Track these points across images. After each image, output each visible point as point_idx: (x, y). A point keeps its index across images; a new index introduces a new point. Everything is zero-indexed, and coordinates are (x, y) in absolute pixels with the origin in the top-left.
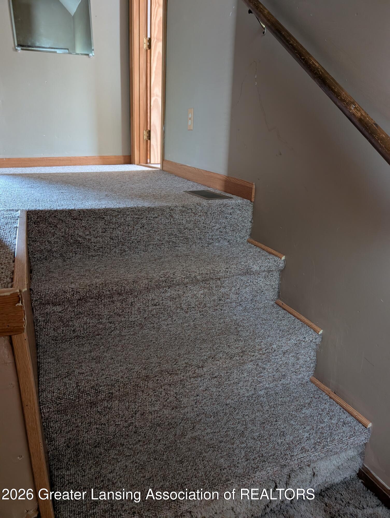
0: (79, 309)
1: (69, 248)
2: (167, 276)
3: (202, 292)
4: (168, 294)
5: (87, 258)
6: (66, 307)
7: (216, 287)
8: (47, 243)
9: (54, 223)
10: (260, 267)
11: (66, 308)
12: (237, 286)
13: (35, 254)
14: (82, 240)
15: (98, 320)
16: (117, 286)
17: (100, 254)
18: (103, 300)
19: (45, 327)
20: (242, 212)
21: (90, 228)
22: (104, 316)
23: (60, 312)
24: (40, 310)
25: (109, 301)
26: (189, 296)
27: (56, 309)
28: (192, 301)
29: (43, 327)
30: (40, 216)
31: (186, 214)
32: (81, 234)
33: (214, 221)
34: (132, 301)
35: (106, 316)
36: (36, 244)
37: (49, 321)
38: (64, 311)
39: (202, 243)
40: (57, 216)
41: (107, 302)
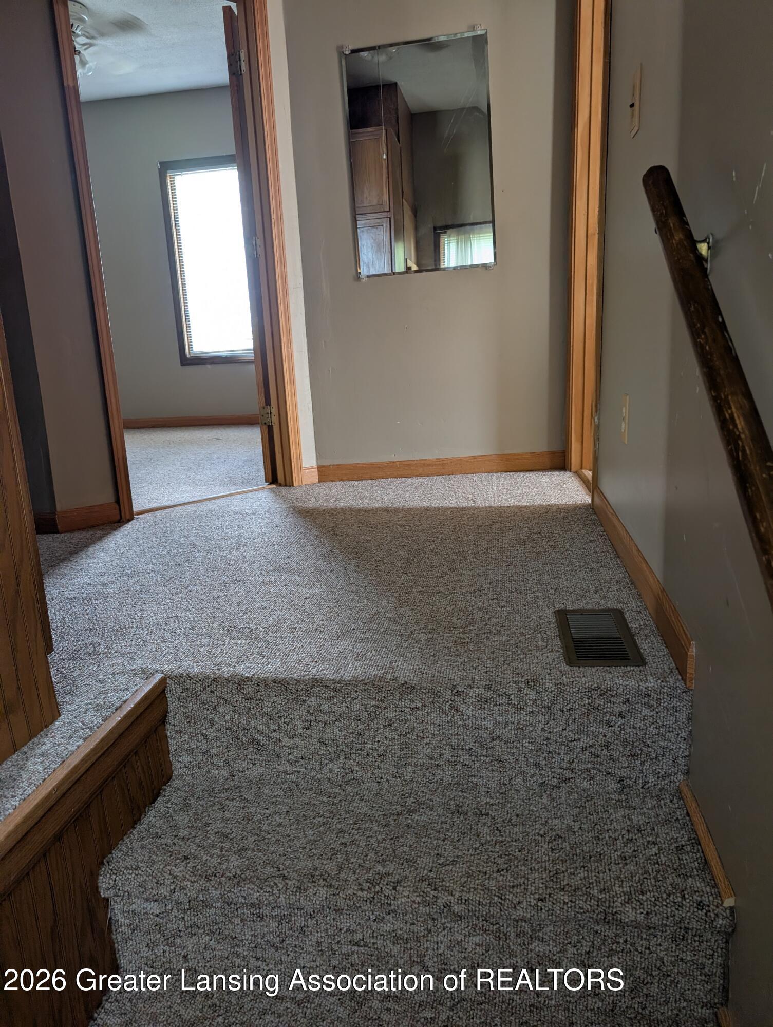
0: (193, 918)
1: (240, 752)
2: (376, 890)
3: (477, 939)
4: (387, 927)
5: (275, 776)
6: (167, 908)
7: (518, 935)
8: (200, 738)
9: (212, 702)
10: (647, 913)
11: (169, 910)
12: (582, 946)
13: (180, 756)
14: (263, 740)
15: (231, 948)
16: (259, 890)
17: (300, 771)
18: (240, 908)
19: (130, 937)
20: (657, 713)
21: (280, 717)
22: (245, 941)
23: (157, 916)
24: (122, 904)
25: (253, 914)
26: (442, 943)
27: (151, 909)
28: (452, 956)
29: (129, 937)
30: (187, 688)
31: (494, 706)
32: (261, 727)
33: (572, 727)
34: (303, 925)
35: (247, 943)
36: (181, 737)
37: (138, 929)
38: (165, 914)
39: (541, 775)
40: (215, 692)
41: (249, 915)
